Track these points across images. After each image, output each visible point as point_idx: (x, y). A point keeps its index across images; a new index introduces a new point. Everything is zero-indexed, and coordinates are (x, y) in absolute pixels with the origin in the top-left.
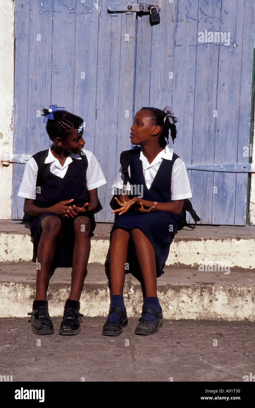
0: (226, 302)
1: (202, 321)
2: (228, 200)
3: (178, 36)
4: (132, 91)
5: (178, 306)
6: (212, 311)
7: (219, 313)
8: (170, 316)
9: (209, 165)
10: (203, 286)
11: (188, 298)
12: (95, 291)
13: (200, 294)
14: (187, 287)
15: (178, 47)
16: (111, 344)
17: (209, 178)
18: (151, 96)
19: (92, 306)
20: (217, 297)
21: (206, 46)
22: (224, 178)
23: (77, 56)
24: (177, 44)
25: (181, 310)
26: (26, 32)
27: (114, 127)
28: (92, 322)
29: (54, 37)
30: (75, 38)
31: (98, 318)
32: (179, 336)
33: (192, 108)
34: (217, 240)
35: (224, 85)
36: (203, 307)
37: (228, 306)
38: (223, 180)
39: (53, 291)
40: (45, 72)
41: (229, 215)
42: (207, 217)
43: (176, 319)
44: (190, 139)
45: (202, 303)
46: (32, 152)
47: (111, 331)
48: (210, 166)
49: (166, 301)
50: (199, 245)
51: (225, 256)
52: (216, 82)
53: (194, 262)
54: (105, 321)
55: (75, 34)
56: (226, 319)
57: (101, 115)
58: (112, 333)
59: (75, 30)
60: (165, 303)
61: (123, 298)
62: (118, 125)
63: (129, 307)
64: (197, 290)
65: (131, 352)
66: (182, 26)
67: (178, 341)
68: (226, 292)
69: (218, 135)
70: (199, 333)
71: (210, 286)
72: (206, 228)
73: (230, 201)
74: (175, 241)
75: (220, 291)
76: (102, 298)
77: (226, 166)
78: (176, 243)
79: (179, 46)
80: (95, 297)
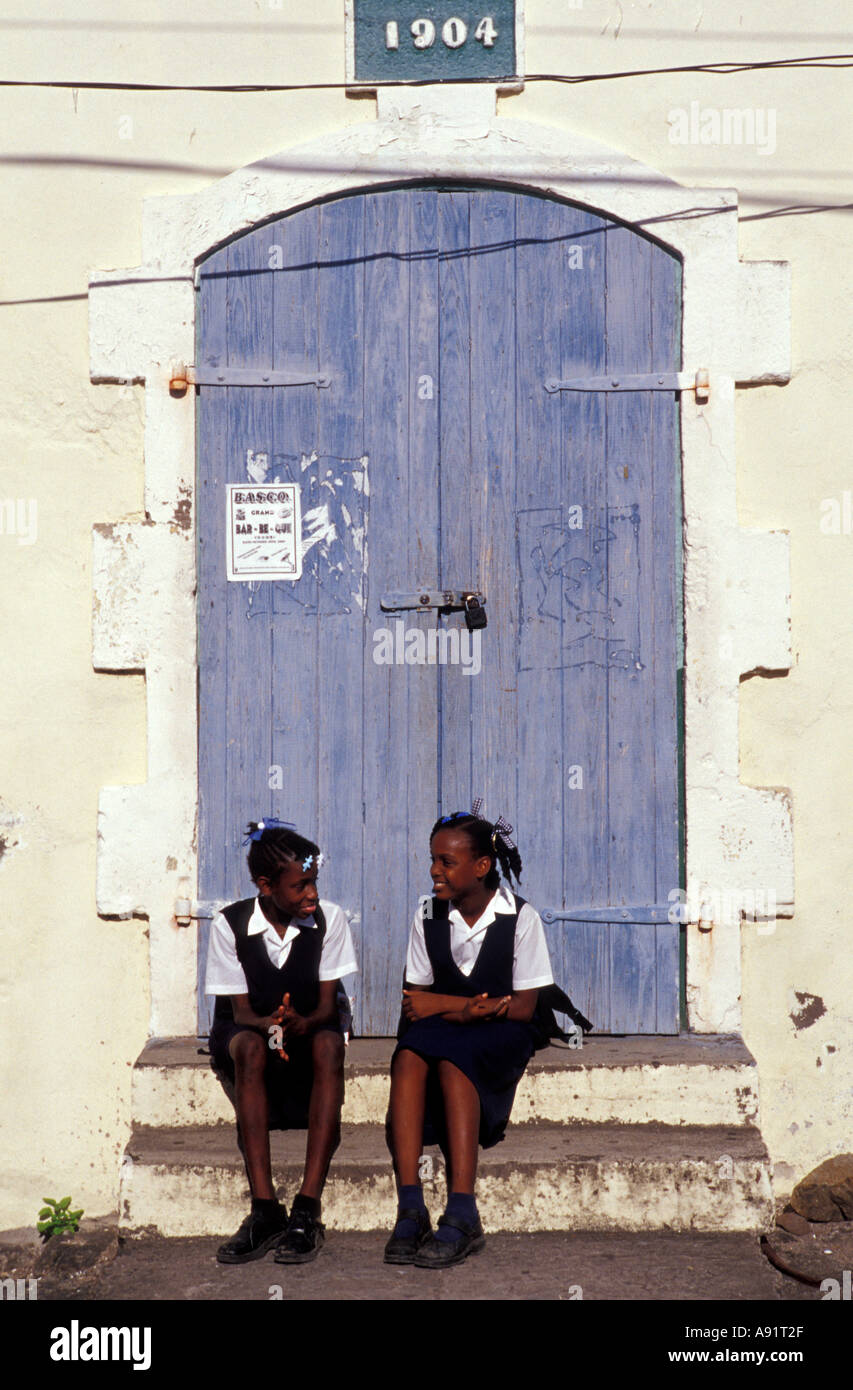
0: (626, 1193)
1: (579, 1232)
2: (640, 982)
3: (523, 650)
4: (436, 765)
5: (532, 1204)
6: (599, 1212)
7: (612, 1216)
8: (518, 1225)
9: (598, 909)
10: (578, 1163)
11: (550, 1187)
12: (368, 1179)
13: (573, 1179)
14: (548, 1167)
15: (525, 672)
16: (399, 1277)
17: (601, 938)
18: (475, 773)
19: (363, 1210)
20: (607, 1184)
21: (582, 669)
22: (630, 934)
23: (321, 697)
24: (521, 668)
25: (537, 1213)
26: (221, 655)
27: (401, 836)
28: (365, 1241)
29: (275, 662)
30: (317, 663)
31: (376, 1233)
32: (530, 1261)
33: (558, 794)
34: (613, 1068)
35: (620, 745)
36: (581, 1205)
37: (629, 1201)
38: (629, 939)
39: (287, 1180)
40: (260, 732)
41: (645, 1014)
42: (599, 1019)
43: (530, 1231)
44: (558, 855)
45: (579, 1197)
46: (236, 895)
47: (400, 1254)
48: (600, 913)
49: (506, 1196)
50: (576, 1081)
51: (630, 1099)
52: (605, 740)
53: (568, 1115)
54: (389, 1237)
55: (317, 654)
56: (628, 1227)
57: (373, 812)
58: (403, 1259)
59: (318, 648)
60: (505, 1199)
61: (421, 1190)
62: (408, 833)
63: (436, 1209)
64: (568, 1171)
65: (435, 1290)
66: (532, 630)
67: (526, 1269)
68: (624, 1174)
69: (615, 848)
70: (570, 1255)
71: (592, 1162)
72: (598, 1043)
73: (646, 983)
74: (529, 1074)
75: (613, 1171)
76: (384, 1194)
77: (634, 911)
78: (530, 1078)
79: (527, 669)
80: (369, 1192)
